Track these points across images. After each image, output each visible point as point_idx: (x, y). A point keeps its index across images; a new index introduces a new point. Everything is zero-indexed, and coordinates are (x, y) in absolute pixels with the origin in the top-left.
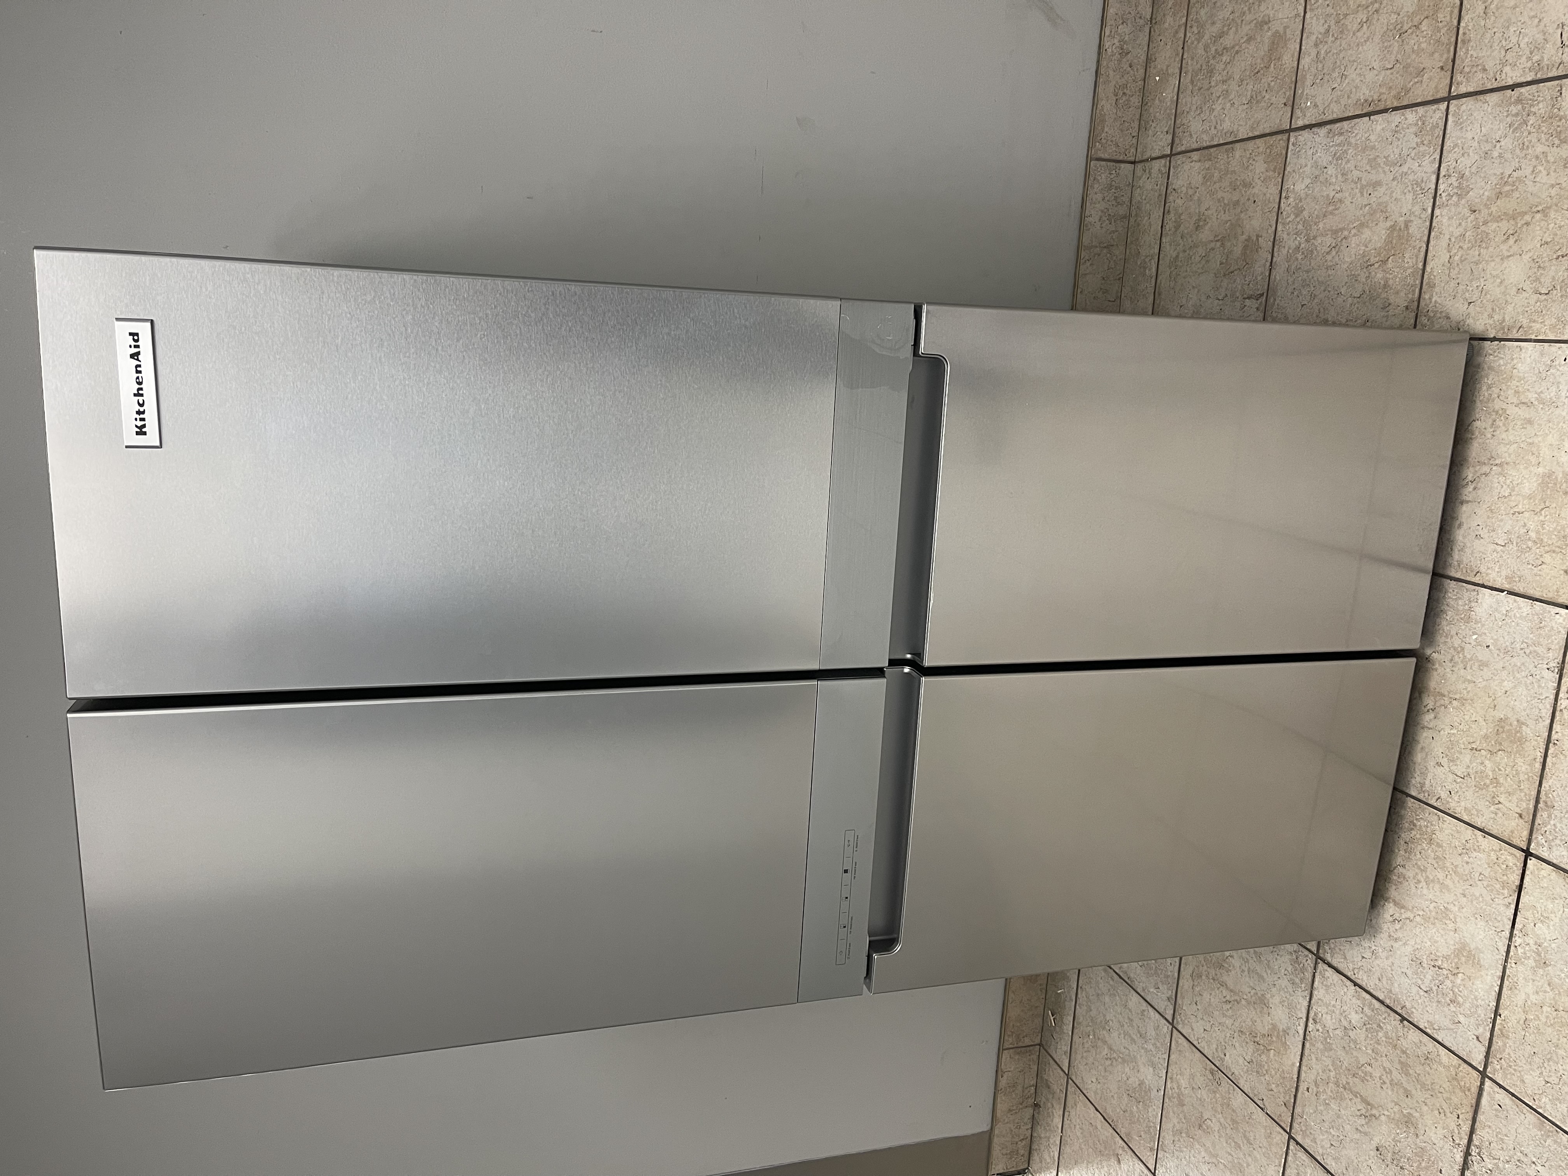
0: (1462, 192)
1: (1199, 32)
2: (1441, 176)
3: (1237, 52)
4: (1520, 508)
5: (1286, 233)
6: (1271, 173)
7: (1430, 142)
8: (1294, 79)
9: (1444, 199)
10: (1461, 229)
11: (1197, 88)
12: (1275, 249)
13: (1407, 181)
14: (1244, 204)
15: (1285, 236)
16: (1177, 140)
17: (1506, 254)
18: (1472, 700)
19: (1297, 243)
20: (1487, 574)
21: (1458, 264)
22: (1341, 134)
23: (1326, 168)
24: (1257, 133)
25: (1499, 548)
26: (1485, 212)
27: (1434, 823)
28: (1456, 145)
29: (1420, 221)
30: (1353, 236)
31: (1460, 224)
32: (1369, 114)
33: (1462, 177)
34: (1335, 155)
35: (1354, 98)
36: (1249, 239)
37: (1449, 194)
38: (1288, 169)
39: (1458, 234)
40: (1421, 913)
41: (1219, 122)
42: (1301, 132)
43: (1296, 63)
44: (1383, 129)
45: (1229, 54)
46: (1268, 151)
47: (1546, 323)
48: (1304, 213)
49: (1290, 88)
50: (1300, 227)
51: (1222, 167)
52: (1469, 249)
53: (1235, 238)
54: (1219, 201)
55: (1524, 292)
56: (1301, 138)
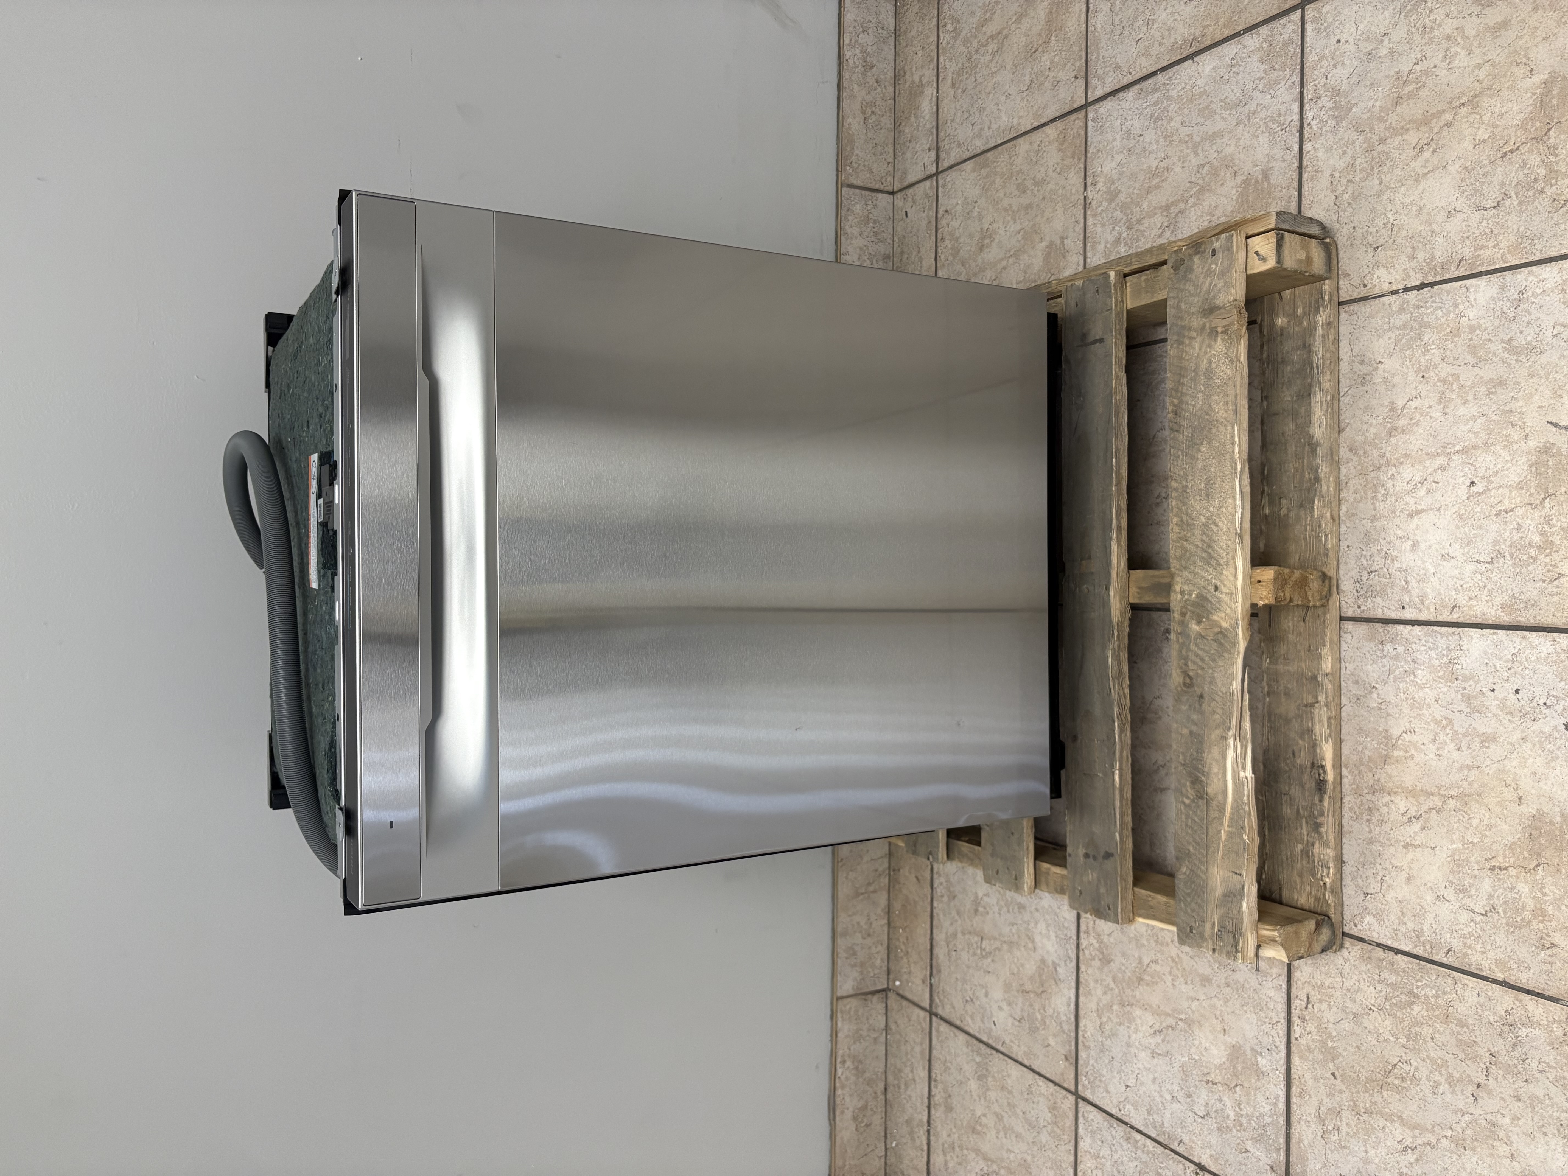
0: (1341, 112)
1: (955, 30)
2: (1306, 101)
3: (1006, 37)
4: (1506, 504)
5: (1099, 225)
6: (1068, 161)
7: (1284, 64)
8: (1083, 46)
9: (1315, 127)
10: (1347, 159)
11: (960, 91)
12: (1088, 248)
13: (1258, 120)
14: (1038, 205)
15: (1099, 229)
16: (943, 155)
17: (1421, 171)
18: (1479, 795)
19: (1115, 233)
20: (1470, 607)
21: (1349, 204)
22: (1155, 90)
23: (1141, 135)
24: (1043, 121)
25: (1483, 567)
26: (1380, 128)
27: (1448, 989)
28: (1322, 58)
29: (1283, 165)
30: (1191, 207)
31: (1344, 153)
32: (1191, 57)
33: (1338, 95)
34: (1151, 117)
35: (1168, 42)
36: (1051, 245)
37: (1322, 121)
38: (1091, 150)
39: (1343, 165)
40: (1449, 1133)
41: (993, 120)
42: (1101, 103)
43: (1084, 25)
44: (1214, 68)
45: (995, 41)
46: (1061, 136)
47: (1502, 245)
48: (1121, 195)
49: (1081, 56)
50: (1118, 214)
51: (1004, 170)
52: (1363, 180)
53: (1033, 248)
54: (1005, 210)
55: (1458, 215)
56: (1102, 110)
